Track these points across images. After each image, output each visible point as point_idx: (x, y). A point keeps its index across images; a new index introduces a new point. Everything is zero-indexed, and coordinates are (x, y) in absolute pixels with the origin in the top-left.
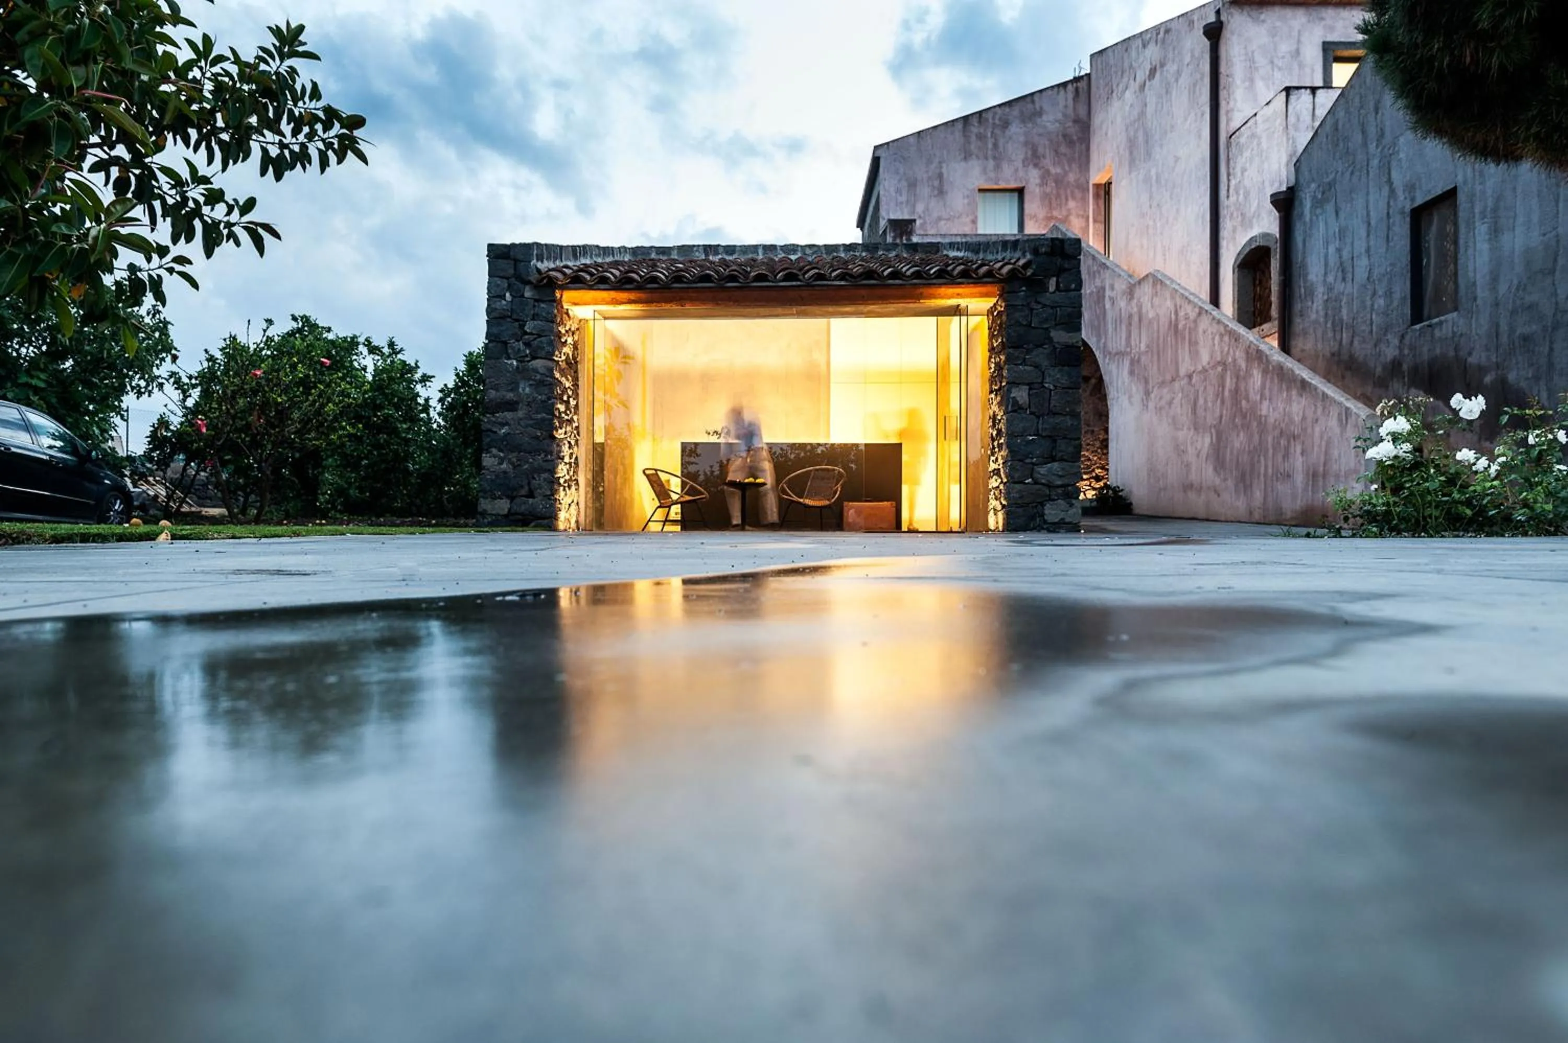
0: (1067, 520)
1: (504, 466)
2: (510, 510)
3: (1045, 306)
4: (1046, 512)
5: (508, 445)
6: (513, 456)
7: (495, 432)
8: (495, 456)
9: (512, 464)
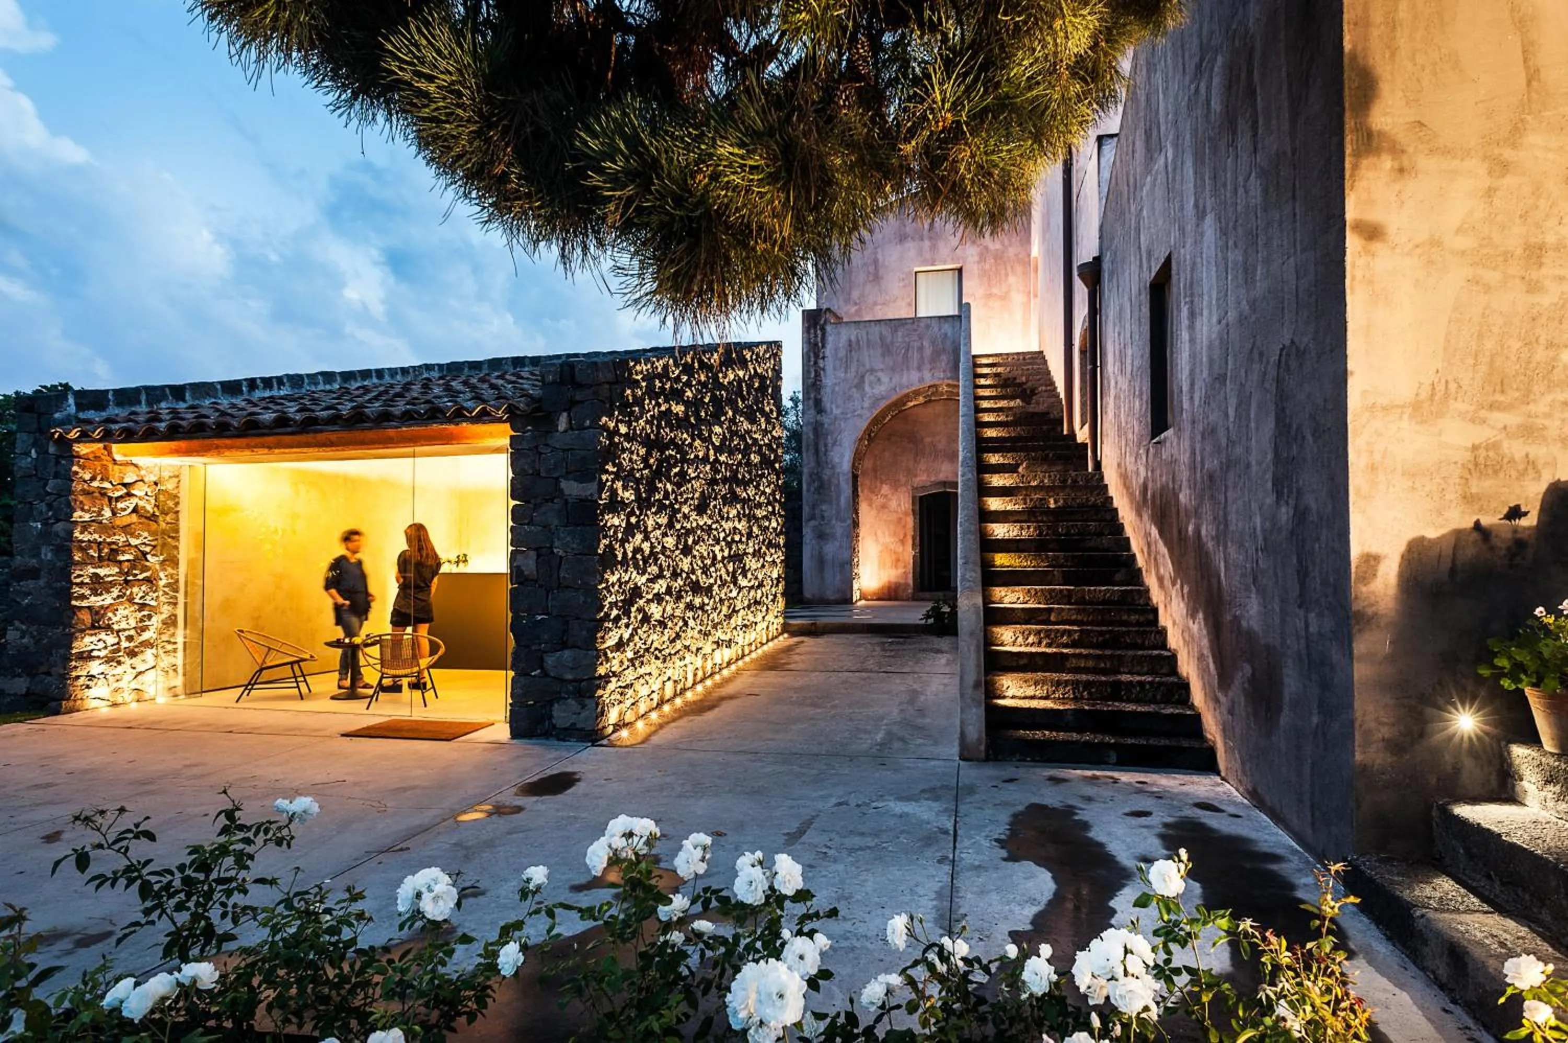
0: (579, 726)
1: (25, 641)
2: (28, 689)
3: (554, 449)
4: (555, 714)
5: (29, 616)
6: (33, 629)
7: (18, 603)
8: (17, 629)
9: (33, 637)
